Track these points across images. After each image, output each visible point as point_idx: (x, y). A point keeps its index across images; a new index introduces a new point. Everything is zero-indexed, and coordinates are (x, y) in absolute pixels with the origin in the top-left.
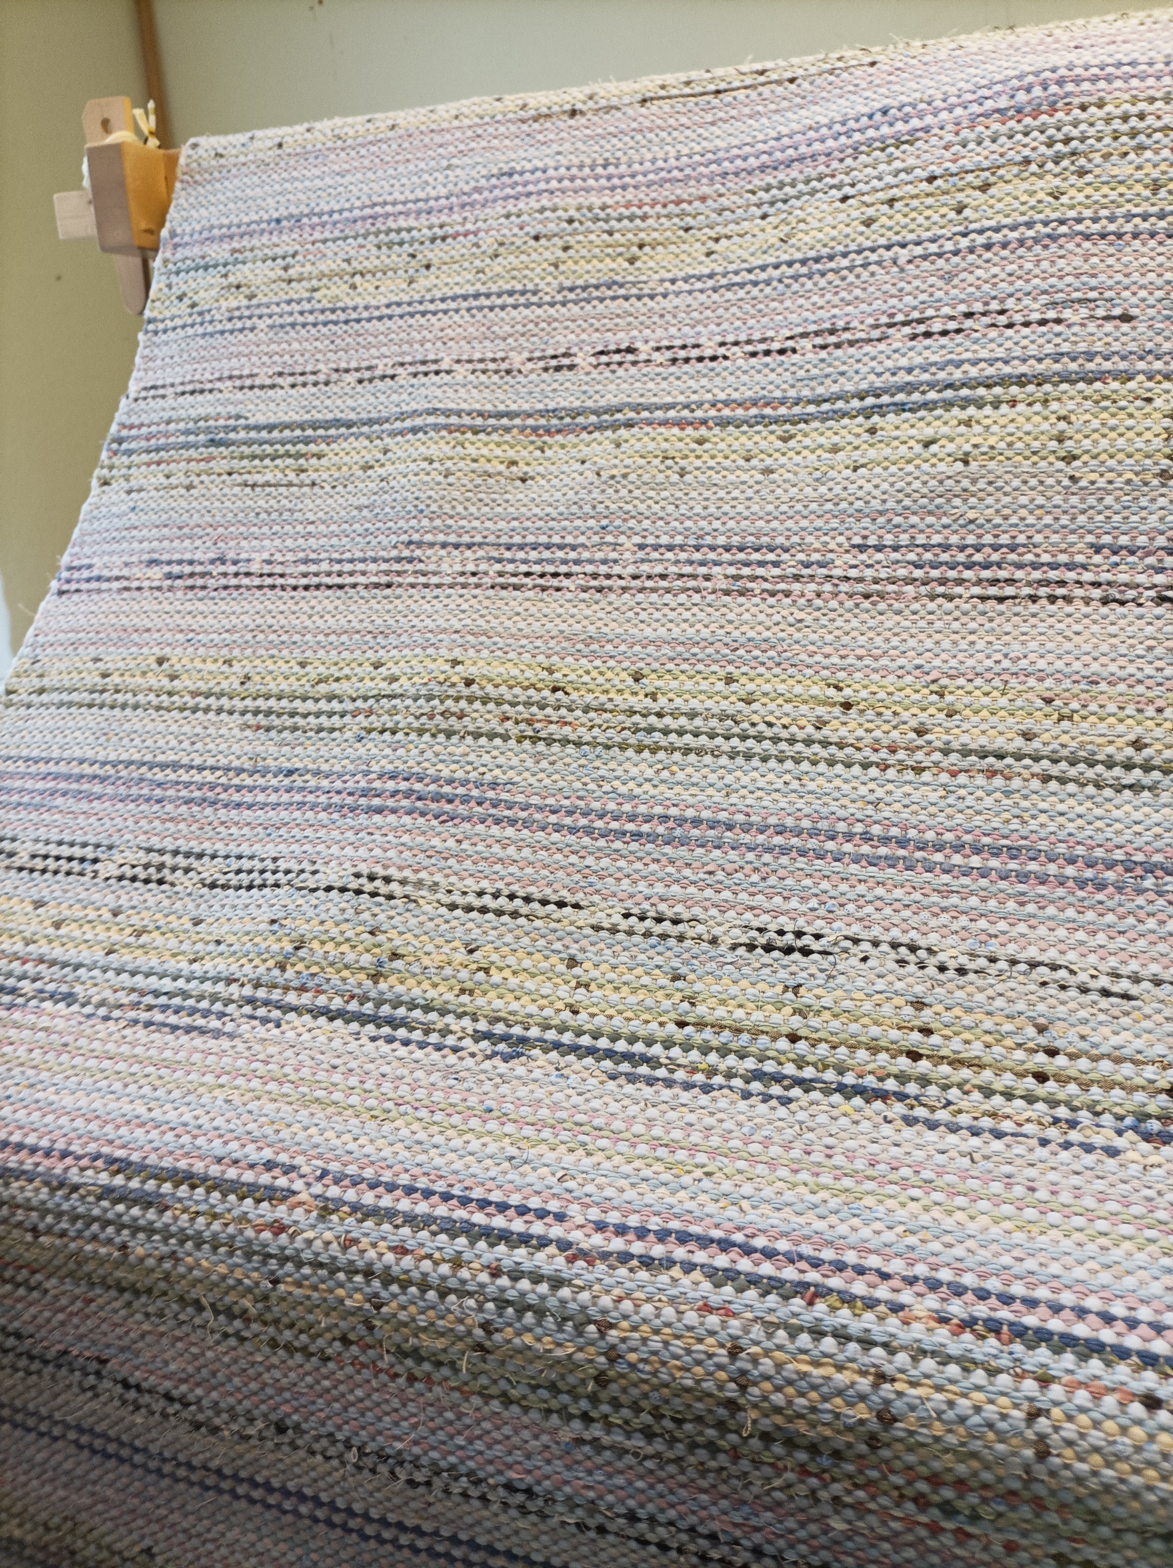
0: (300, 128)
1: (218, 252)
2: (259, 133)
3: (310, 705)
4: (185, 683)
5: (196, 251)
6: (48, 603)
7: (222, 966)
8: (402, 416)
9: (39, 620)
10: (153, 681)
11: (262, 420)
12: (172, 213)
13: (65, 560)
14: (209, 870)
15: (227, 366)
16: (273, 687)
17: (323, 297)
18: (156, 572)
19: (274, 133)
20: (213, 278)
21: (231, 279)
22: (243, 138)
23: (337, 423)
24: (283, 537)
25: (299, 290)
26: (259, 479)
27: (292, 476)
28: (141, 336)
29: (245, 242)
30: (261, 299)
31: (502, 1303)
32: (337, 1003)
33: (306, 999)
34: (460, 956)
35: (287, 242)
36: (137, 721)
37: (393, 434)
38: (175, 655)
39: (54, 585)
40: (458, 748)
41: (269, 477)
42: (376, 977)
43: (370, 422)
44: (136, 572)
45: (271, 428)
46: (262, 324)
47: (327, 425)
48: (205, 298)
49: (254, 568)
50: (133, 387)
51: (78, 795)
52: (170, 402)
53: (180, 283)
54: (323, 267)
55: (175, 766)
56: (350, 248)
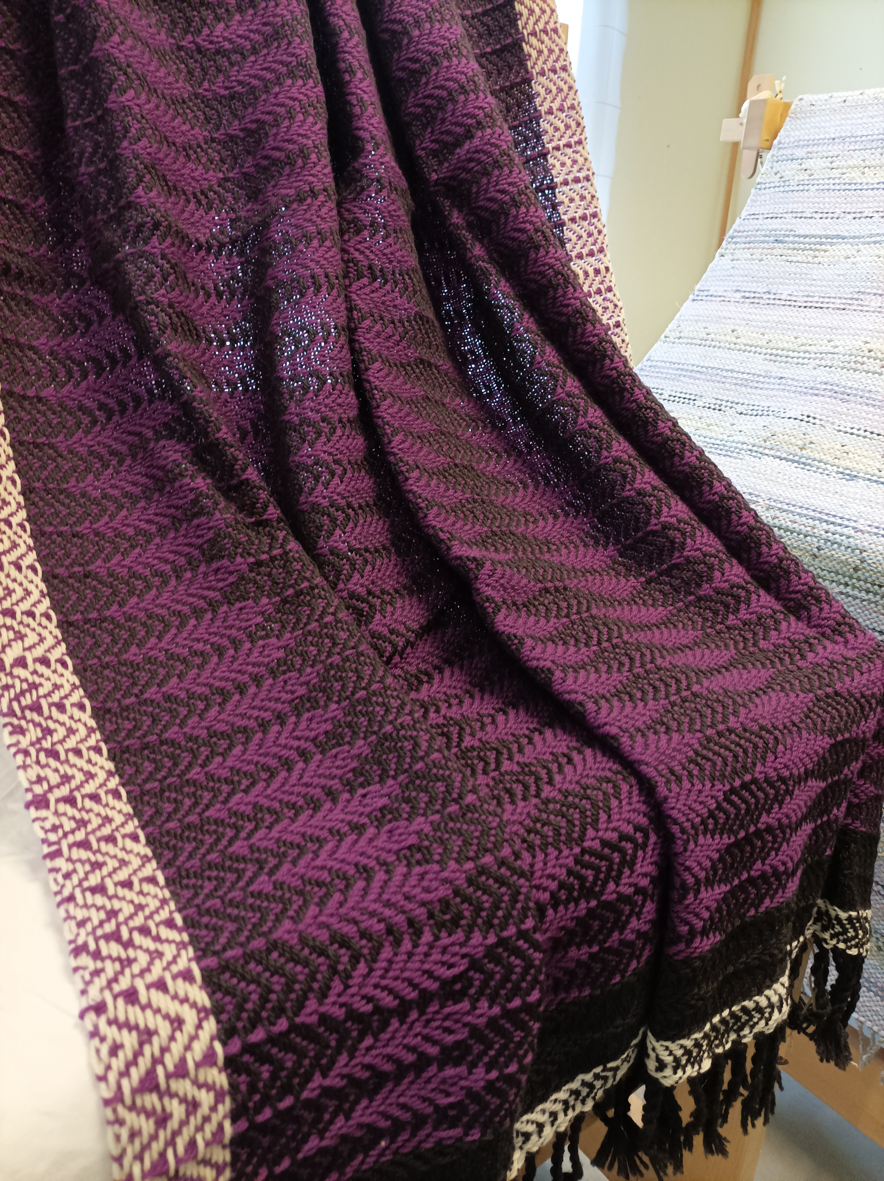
0: (857, 92)
1: (800, 153)
2: (835, 94)
3: (796, 354)
4: (743, 340)
5: (789, 152)
6: (688, 304)
7: (741, 439)
8: (871, 236)
9: (682, 310)
10: (728, 338)
11: (802, 232)
12: (782, 133)
13: (698, 287)
14: (740, 408)
15: (791, 207)
16: (781, 346)
17: (846, 178)
18: (738, 295)
19: (843, 95)
20: (795, 165)
21: (804, 166)
22: (826, 96)
23: (838, 237)
24: (799, 285)
25: (836, 173)
26: (794, 259)
27: (810, 259)
28: (753, 191)
29: (815, 149)
30: (816, 176)
31: (827, 540)
32: (784, 455)
33: (772, 452)
34: (839, 446)
35: (835, 150)
36: (719, 353)
37: (864, 243)
38: (739, 329)
39: (691, 297)
40: (857, 375)
41: (799, 258)
42: (802, 449)
43: (854, 237)
44: (729, 294)
45: (806, 236)
46: (813, 189)
47: (832, 237)
48: (787, 175)
49: (783, 297)
50: (744, 214)
51: (690, 377)
52: (760, 221)
53: (777, 167)
54: (850, 163)
55: (732, 371)
56: (866, 154)
